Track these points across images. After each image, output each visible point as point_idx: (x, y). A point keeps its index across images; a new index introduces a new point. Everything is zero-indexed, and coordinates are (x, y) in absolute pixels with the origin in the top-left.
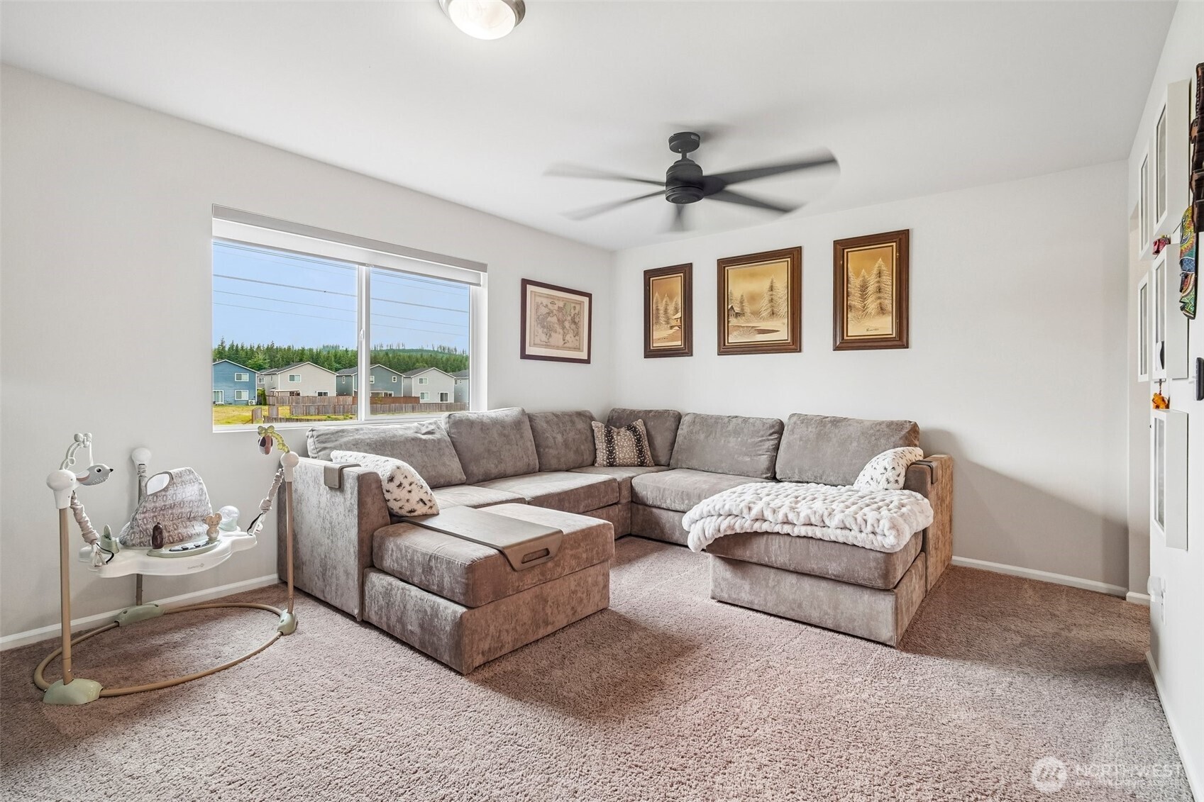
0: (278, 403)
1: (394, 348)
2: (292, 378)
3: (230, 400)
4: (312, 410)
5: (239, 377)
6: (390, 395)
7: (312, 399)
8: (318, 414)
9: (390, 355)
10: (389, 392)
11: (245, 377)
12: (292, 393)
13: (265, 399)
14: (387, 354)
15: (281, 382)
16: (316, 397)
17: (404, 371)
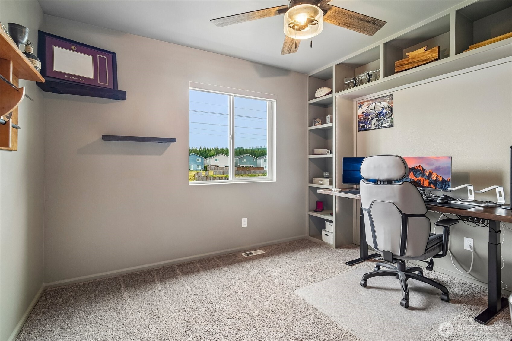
0: (210, 170)
1: (263, 147)
2: (216, 160)
3: (195, 169)
4: (221, 173)
5: (198, 160)
6: (252, 166)
7: (222, 168)
8: (223, 175)
9: (260, 151)
10: (252, 165)
11: (200, 160)
12: (216, 166)
13: (206, 168)
14: (258, 150)
15: (212, 162)
16: (224, 168)
17: (258, 157)
